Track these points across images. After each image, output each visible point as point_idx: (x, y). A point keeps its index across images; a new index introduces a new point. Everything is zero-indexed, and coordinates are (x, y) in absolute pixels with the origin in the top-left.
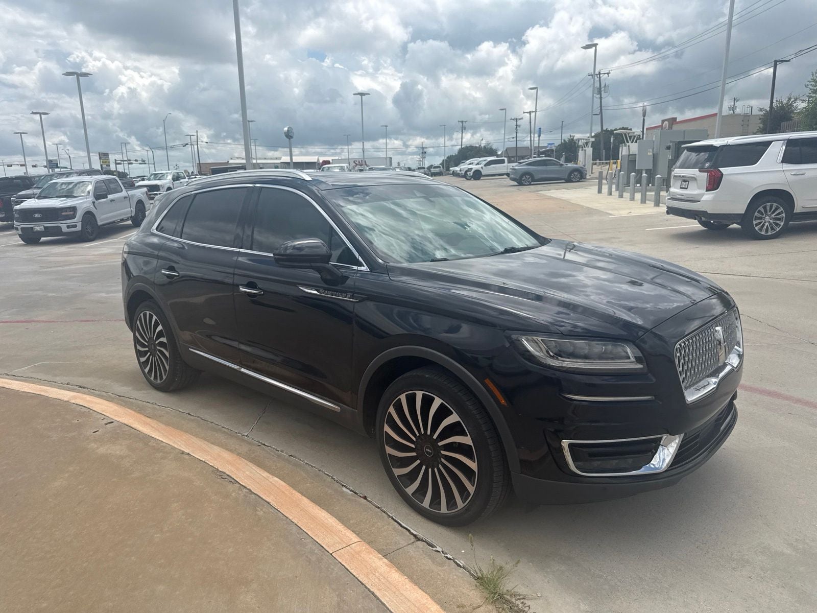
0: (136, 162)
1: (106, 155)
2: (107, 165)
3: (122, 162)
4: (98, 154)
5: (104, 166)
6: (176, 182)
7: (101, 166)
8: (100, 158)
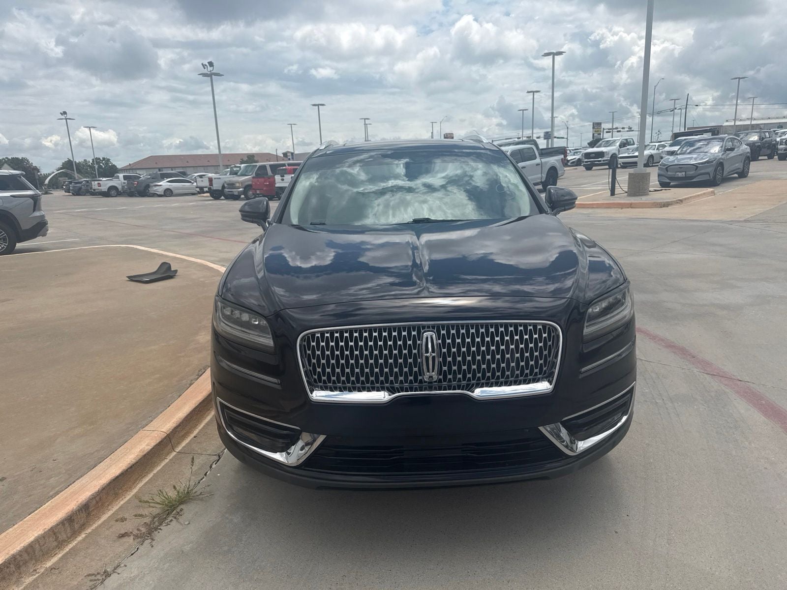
0: (623, 130)
1: (599, 124)
2: (598, 134)
3: (611, 131)
4: (592, 124)
5: (596, 135)
6: (622, 149)
7: (593, 134)
8: (593, 128)
